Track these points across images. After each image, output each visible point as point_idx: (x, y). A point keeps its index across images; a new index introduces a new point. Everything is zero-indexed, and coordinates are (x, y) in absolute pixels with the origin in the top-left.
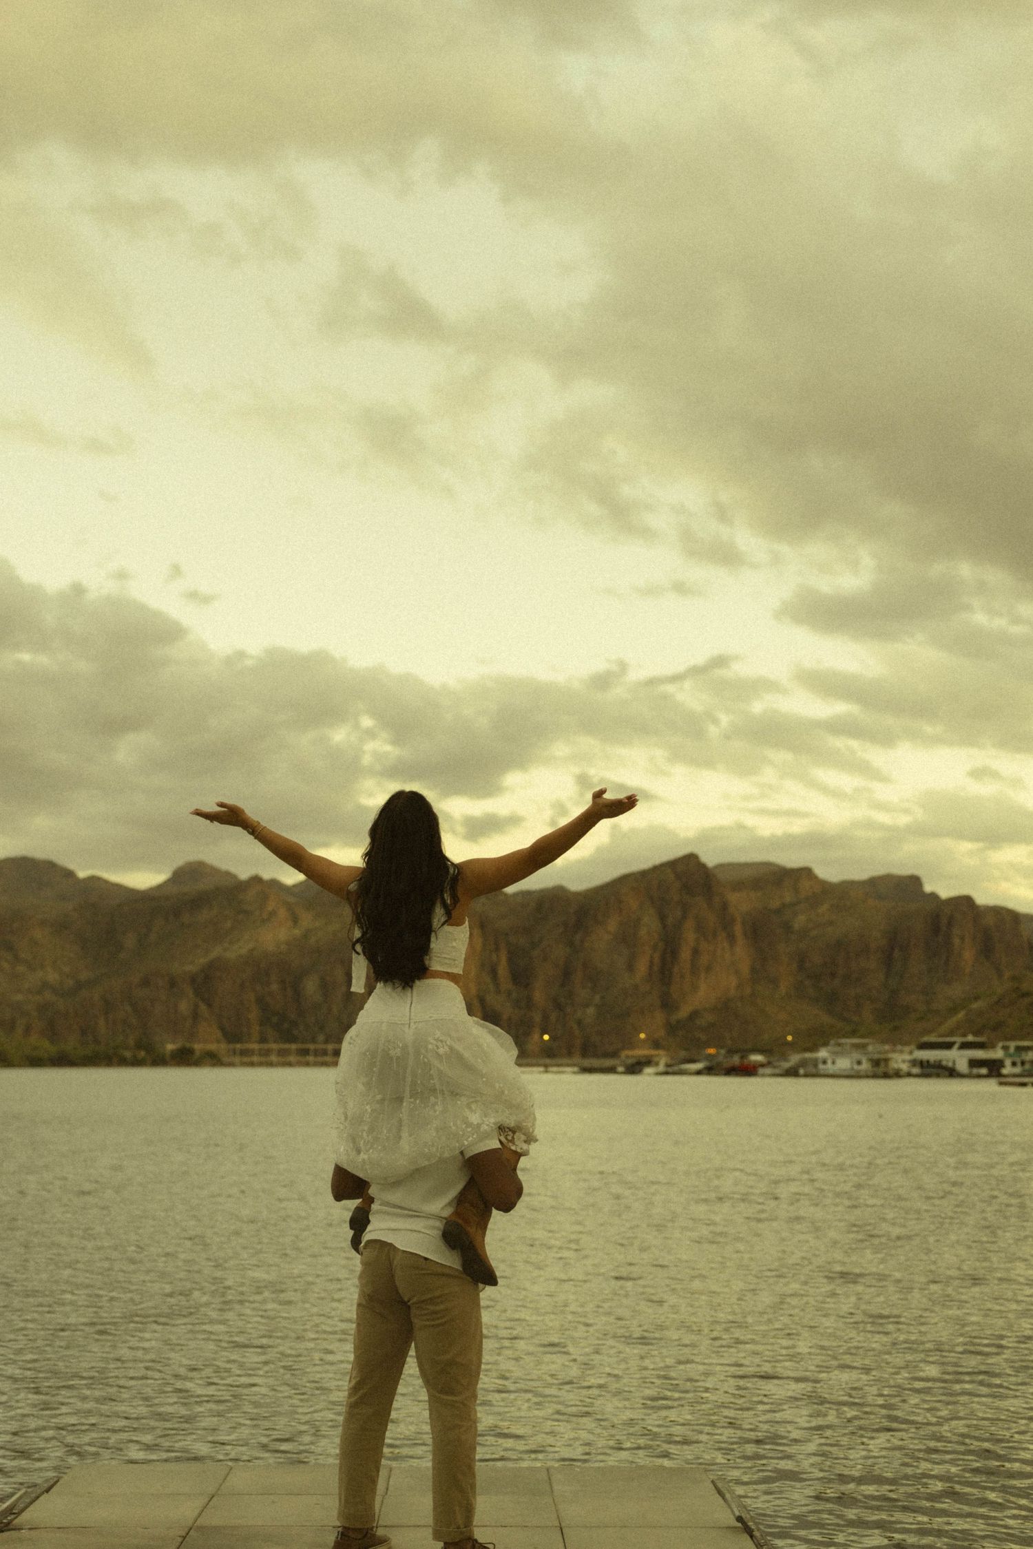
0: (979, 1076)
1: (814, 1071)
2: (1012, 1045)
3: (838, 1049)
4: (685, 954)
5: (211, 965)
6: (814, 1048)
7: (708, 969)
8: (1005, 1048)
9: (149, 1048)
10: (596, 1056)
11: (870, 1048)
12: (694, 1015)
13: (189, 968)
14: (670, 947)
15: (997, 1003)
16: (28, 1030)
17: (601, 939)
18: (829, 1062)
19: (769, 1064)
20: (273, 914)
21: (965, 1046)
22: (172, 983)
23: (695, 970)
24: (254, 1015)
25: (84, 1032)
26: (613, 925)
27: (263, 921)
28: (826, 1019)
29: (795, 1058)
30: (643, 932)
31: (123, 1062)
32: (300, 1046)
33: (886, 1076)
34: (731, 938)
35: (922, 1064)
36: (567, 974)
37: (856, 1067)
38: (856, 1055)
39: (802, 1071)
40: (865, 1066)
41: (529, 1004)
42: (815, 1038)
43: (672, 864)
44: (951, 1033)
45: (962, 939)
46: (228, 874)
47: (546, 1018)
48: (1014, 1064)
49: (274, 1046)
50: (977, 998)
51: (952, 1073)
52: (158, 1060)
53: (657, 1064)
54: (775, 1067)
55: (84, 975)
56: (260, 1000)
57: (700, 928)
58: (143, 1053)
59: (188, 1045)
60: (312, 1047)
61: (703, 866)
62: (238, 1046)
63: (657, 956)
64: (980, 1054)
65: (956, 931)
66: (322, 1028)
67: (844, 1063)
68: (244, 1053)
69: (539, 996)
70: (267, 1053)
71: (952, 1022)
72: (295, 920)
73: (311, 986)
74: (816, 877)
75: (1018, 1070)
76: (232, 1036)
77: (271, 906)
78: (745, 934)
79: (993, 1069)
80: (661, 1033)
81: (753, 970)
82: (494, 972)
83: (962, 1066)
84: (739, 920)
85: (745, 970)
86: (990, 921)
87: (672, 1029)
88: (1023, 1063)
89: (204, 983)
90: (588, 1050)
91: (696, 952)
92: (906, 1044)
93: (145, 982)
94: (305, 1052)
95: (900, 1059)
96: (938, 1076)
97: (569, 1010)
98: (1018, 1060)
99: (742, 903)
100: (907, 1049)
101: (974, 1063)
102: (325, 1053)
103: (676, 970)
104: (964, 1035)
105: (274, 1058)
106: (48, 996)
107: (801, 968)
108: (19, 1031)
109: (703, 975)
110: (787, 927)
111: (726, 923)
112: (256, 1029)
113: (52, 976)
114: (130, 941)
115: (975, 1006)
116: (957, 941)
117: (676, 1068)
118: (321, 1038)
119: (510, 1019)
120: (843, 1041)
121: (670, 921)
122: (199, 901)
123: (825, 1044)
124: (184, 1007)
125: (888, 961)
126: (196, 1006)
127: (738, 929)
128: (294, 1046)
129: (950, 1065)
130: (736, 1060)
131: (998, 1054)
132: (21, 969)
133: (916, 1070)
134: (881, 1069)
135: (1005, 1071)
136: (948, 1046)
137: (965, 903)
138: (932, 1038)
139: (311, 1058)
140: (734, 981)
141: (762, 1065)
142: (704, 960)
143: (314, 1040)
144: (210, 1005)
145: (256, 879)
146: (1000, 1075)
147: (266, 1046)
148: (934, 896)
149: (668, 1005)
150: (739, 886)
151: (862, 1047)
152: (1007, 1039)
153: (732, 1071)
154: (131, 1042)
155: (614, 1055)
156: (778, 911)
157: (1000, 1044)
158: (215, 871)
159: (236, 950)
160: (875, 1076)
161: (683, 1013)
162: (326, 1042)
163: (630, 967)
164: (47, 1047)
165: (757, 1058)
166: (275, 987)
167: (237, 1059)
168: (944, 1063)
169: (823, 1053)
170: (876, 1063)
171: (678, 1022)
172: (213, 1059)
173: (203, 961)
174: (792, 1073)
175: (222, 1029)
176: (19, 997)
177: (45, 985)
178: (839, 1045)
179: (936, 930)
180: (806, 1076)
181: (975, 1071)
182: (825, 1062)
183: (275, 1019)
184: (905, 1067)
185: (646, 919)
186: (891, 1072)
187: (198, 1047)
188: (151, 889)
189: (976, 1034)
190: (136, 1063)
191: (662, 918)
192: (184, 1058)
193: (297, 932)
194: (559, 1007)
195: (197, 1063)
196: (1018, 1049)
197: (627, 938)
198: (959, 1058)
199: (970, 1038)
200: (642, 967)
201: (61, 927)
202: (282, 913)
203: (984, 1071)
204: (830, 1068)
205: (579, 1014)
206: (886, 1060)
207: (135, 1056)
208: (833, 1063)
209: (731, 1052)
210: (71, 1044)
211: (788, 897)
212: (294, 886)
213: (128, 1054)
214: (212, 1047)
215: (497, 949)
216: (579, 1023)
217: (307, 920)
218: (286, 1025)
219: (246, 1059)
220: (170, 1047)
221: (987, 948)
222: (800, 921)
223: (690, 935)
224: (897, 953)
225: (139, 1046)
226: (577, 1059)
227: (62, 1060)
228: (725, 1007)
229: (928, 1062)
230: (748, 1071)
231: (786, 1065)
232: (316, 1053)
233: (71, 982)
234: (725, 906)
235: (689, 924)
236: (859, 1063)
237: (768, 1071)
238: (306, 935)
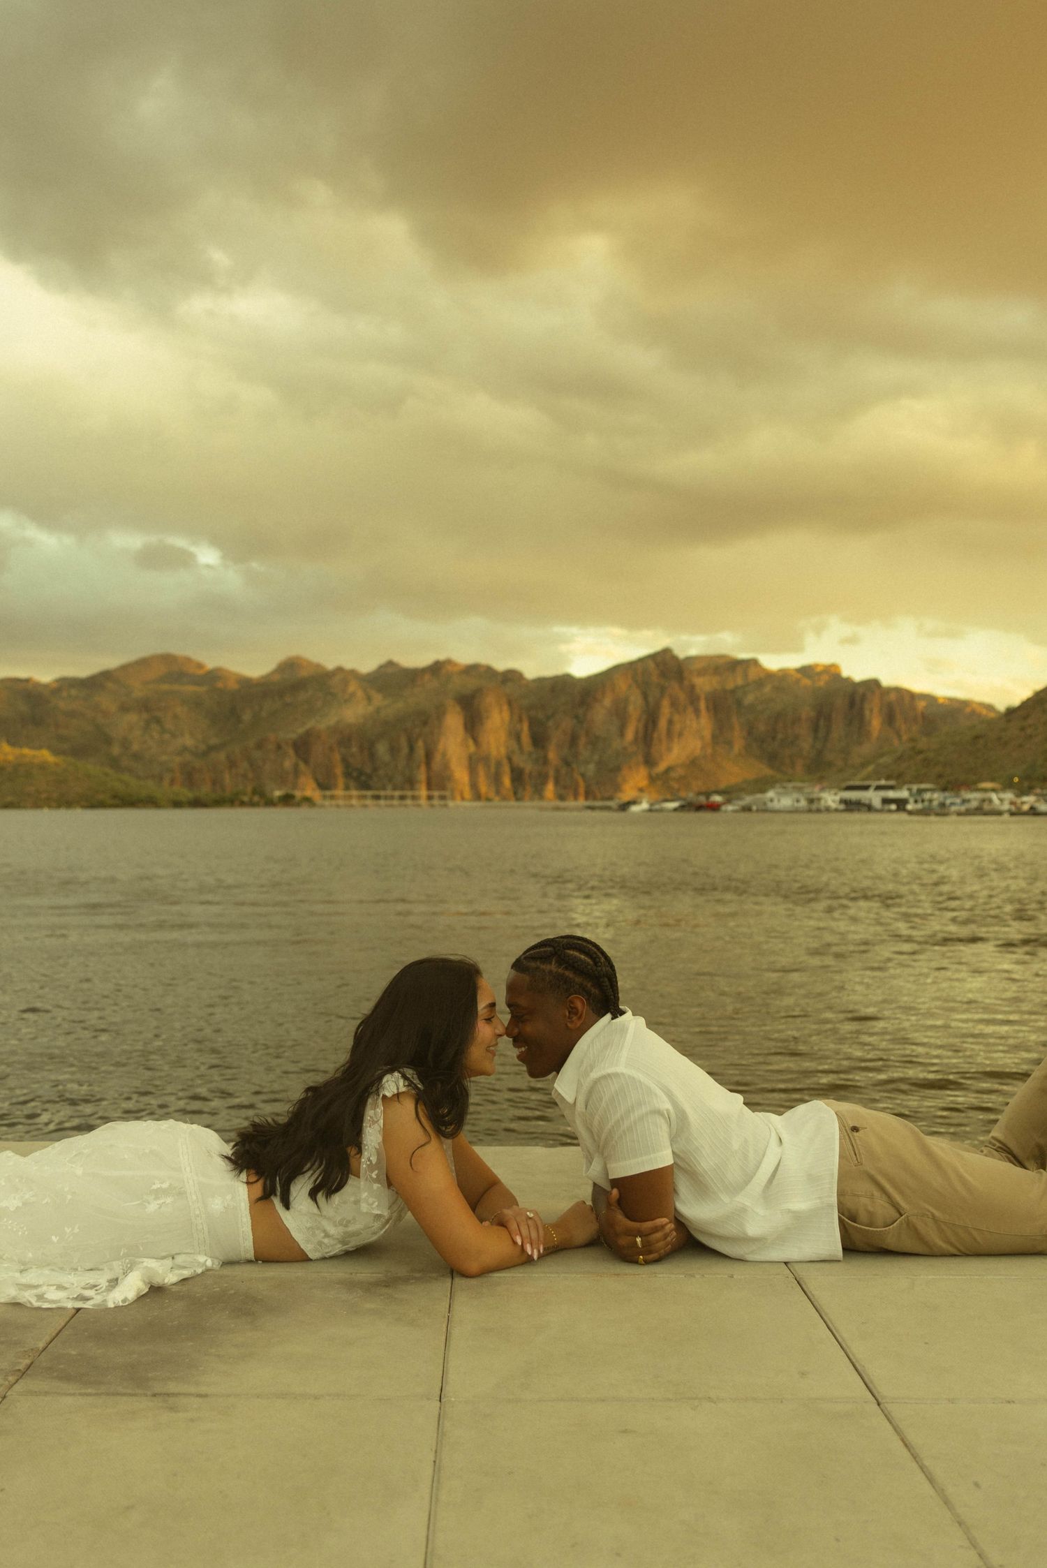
0: (890, 811)
1: (764, 808)
2: (915, 787)
3: (780, 790)
4: (663, 723)
5: (308, 733)
6: (763, 791)
7: (680, 735)
8: (910, 790)
9: (262, 795)
10: (595, 798)
11: (807, 790)
12: (669, 770)
13: (293, 736)
14: (651, 719)
15: (900, 758)
16: (172, 782)
17: (600, 714)
18: (776, 801)
19: (729, 801)
20: (353, 695)
21: (879, 788)
22: (279, 747)
23: (669, 733)
24: (339, 770)
25: (214, 783)
26: (607, 701)
27: (346, 701)
28: (767, 771)
29: (748, 799)
30: (631, 708)
31: (242, 804)
32: (376, 793)
33: (819, 811)
34: (697, 712)
35: (844, 801)
36: (574, 740)
37: (796, 804)
38: (795, 795)
39: (754, 808)
40: (803, 803)
41: (545, 761)
42: (762, 785)
43: (653, 657)
44: (868, 778)
45: (871, 711)
46: (318, 666)
47: (557, 771)
48: (916, 802)
49: (354, 793)
50: (882, 755)
51: (869, 808)
52: (270, 803)
53: (640, 803)
54: (734, 805)
55: (214, 741)
56: (344, 761)
57: (674, 704)
58: (256, 798)
59: (290, 792)
60: (382, 793)
61: (675, 658)
62: (328, 793)
63: (641, 726)
64: (891, 794)
65: (867, 706)
66: (390, 780)
67: (786, 802)
68: (332, 797)
69: (552, 755)
70: (350, 797)
71: (865, 772)
72: (369, 699)
73: (382, 749)
74: (760, 666)
75: (920, 806)
76: (323, 786)
77: (353, 687)
78: (707, 708)
79: (901, 804)
80: (644, 783)
81: (714, 737)
82: (518, 738)
83: (877, 803)
84: (703, 697)
85: (707, 733)
86: (893, 697)
87: (652, 779)
88: (923, 801)
89: (302, 747)
90: (588, 795)
91: (670, 722)
92: (831, 788)
93: (260, 746)
94: (377, 797)
95: (831, 799)
96: (859, 810)
97: (574, 766)
98: (919, 799)
99: (704, 684)
100: (833, 792)
101: (886, 801)
102: (392, 798)
103: (655, 735)
104: (879, 779)
105: (354, 802)
106: (188, 757)
107: (750, 733)
108: (166, 782)
109: (676, 740)
110: (739, 703)
111: (693, 699)
112: (341, 781)
113: (189, 741)
114: (247, 716)
115: (882, 761)
116: (867, 713)
117: (657, 807)
118: (390, 787)
119: (530, 773)
120: (785, 784)
121: (651, 699)
122: (298, 686)
123: (772, 787)
124: (288, 764)
125: (816, 729)
126: (296, 767)
127: (702, 705)
128: (369, 793)
129: (867, 802)
130: (702, 799)
131: (903, 794)
132: (167, 736)
133: (842, 807)
134: (814, 806)
135: (909, 807)
136: (866, 788)
137: (873, 684)
138: (851, 783)
139: (382, 802)
140: (699, 744)
141: (724, 804)
142: (677, 727)
143: (384, 788)
144: (306, 762)
145: (340, 670)
146: (905, 810)
147: (347, 793)
148: (848, 680)
149: (649, 762)
150: (702, 672)
151: (800, 790)
152: (911, 782)
153: (699, 808)
154: (249, 789)
155: (610, 798)
156: (733, 692)
157: (906, 787)
158: (310, 664)
159: (324, 722)
160: (810, 811)
161: (662, 767)
162: (395, 789)
163: (622, 734)
164: (187, 794)
165: (717, 798)
166: (354, 749)
167: (327, 803)
168: (863, 801)
169: (771, 794)
170: (811, 801)
171: (657, 775)
172: (308, 801)
173: (301, 731)
174: (747, 809)
175: (316, 780)
176: (164, 758)
177: (185, 749)
178: (784, 788)
179: (852, 704)
180: (758, 811)
181: (886, 807)
182: (772, 800)
183: (355, 774)
184: (833, 806)
185: (632, 698)
186: (822, 808)
187: (298, 794)
188: (263, 677)
189: (888, 778)
190: (252, 804)
191: (645, 696)
192: (287, 800)
193: (371, 709)
194: (567, 763)
195: (298, 805)
196: (920, 791)
197: (620, 713)
198: (874, 797)
199: (883, 782)
200: (630, 734)
201: (196, 703)
202: (360, 694)
203: (893, 807)
204: (776, 805)
205: (582, 770)
206: (819, 799)
207: (251, 800)
208: (779, 801)
209: (699, 793)
210: (205, 790)
211: (740, 682)
212: (369, 675)
213: (246, 799)
214: (308, 793)
215: (521, 720)
216: (583, 775)
217: (378, 699)
218: (363, 778)
219: (333, 802)
220: (278, 793)
221: (890, 717)
222: (749, 699)
223: (666, 709)
224: (822, 723)
225: (254, 792)
226: (581, 802)
227: (197, 803)
228: (693, 763)
229: (850, 801)
230: (714, 808)
231: (742, 803)
232: (386, 798)
233: (203, 747)
234: (693, 687)
235: (666, 703)
236: (798, 801)
237: (730, 808)
238: (378, 710)
